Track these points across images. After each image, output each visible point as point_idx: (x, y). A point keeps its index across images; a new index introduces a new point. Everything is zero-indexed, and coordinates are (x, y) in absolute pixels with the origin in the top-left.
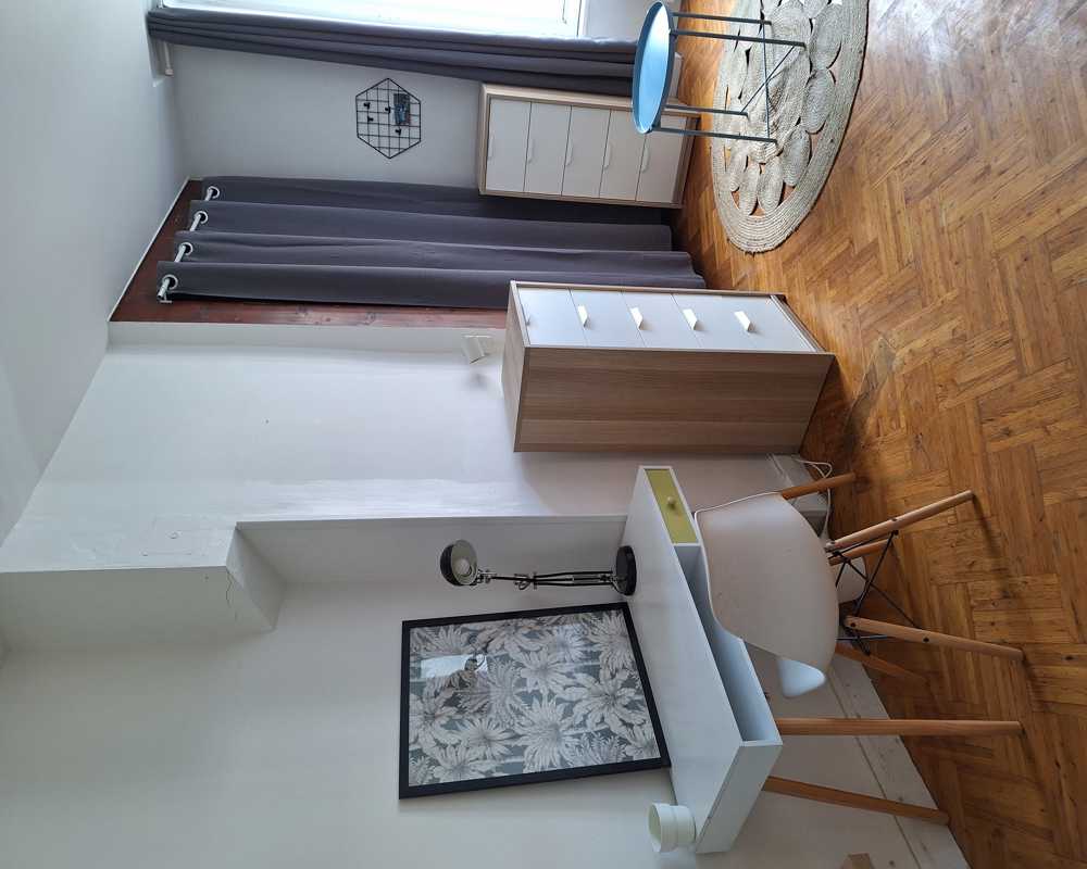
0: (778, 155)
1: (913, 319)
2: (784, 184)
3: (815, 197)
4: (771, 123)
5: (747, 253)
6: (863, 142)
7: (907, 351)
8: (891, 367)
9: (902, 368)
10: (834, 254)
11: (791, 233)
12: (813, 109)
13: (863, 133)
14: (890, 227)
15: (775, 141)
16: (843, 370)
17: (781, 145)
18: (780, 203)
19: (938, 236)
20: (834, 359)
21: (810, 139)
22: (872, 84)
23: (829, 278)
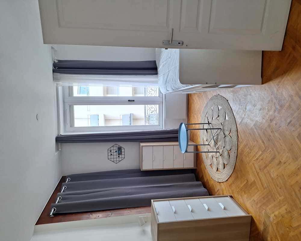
0: (221, 156)
1: (272, 205)
2: (224, 163)
3: (234, 167)
4: (217, 147)
5: (218, 182)
6: (243, 153)
7: (273, 215)
8: (270, 221)
9: (274, 221)
10: (243, 184)
11: (229, 177)
12: (227, 144)
13: (242, 151)
14: (257, 177)
15: (219, 152)
16: (255, 220)
17: (221, 153)
18: (224, 168)
19: (272, 180)
20: (252, 217)
21: (228, 152)
22: (242, 139)
23: (244, 191)
